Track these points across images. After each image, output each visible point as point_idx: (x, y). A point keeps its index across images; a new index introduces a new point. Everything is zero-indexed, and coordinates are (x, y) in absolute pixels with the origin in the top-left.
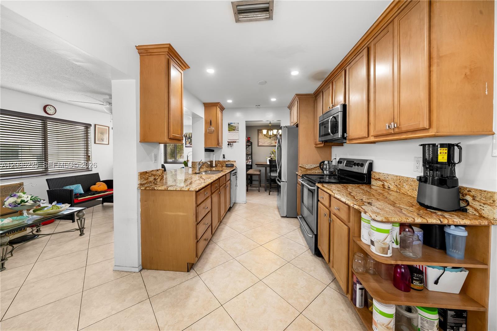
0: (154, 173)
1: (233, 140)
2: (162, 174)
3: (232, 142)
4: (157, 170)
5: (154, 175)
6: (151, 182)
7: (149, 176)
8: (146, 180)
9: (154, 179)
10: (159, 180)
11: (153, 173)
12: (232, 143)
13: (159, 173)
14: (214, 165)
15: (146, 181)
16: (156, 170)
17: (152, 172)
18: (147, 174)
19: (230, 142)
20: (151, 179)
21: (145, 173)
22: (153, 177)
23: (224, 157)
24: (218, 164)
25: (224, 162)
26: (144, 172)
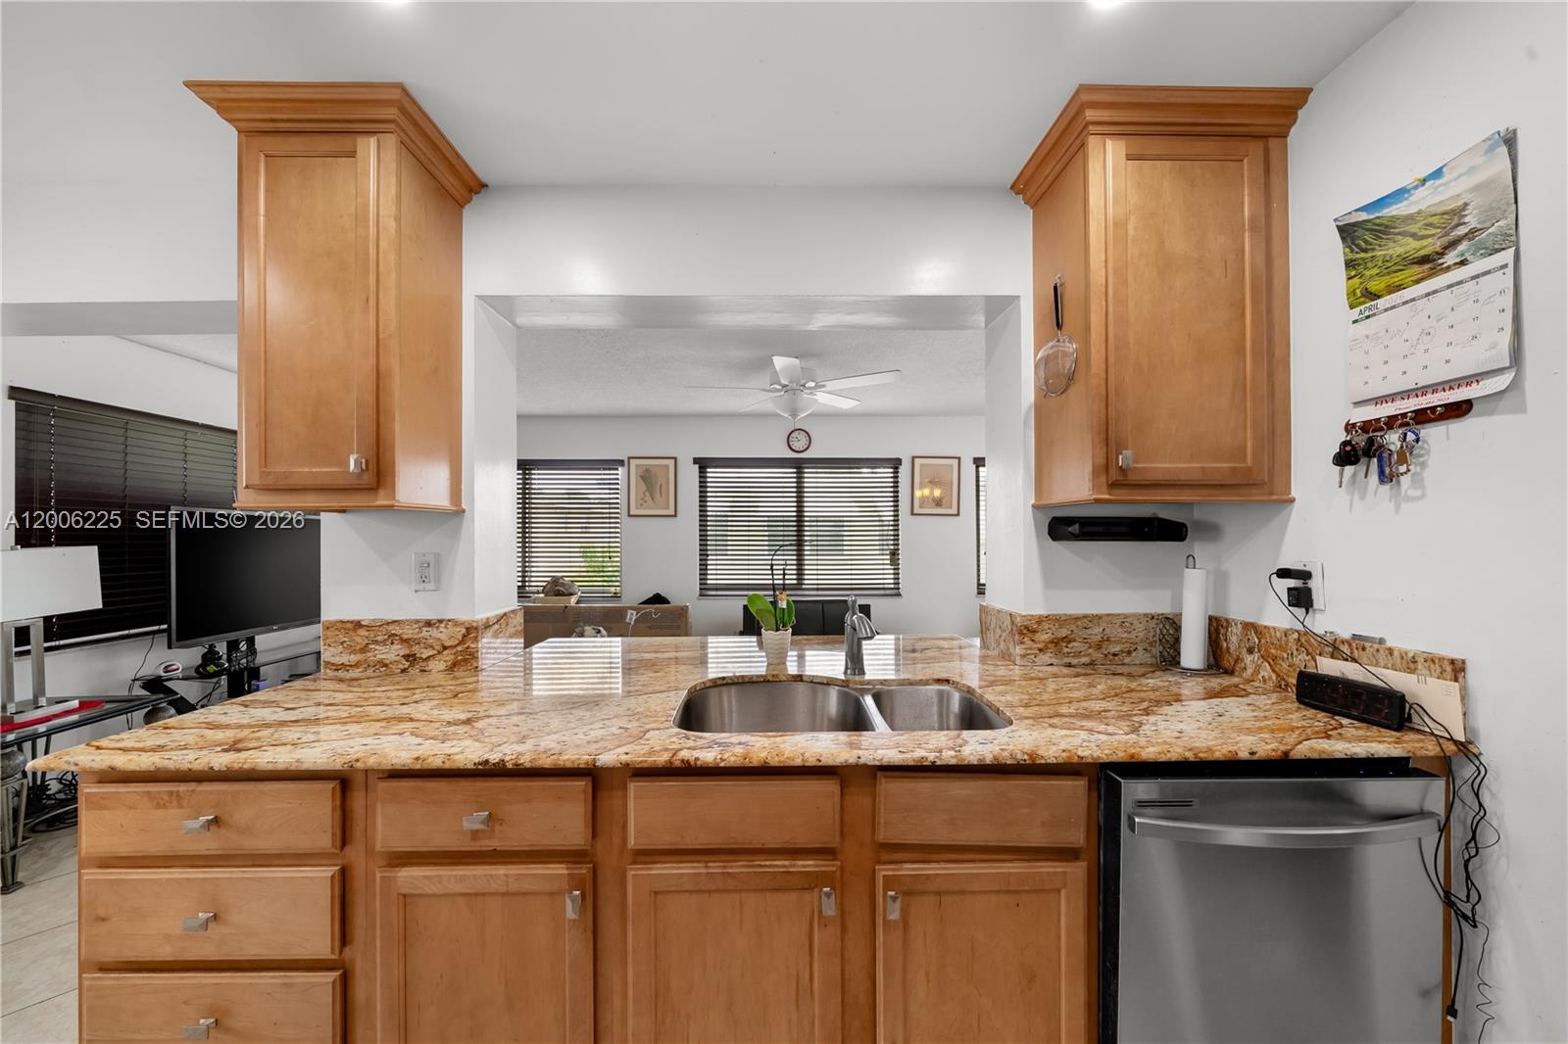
0: (408, 632)
1: (1423, 391)
2: (462, 642)
3: (1391, 422)
4: (429, 624)
5: (405, 641)
6: (386, 665)
7: (376, 642)
8: (354, 652)
9: (406, 657)
10: (438, 666)
11: (395, 629)
12: (1393, 439)
13: (442, 636)
14: (1193, 653)
15: (354, 658)
16: (417, 621)
17: (391, 627)
18: (363, 632)
19: (1366, 427)
20: (393, 653)
21: (349, 625)
22: (395, 647)
23: (1301, 598)
24: (1248, 659)
25: (1306, 641)
26: (342, 622)
